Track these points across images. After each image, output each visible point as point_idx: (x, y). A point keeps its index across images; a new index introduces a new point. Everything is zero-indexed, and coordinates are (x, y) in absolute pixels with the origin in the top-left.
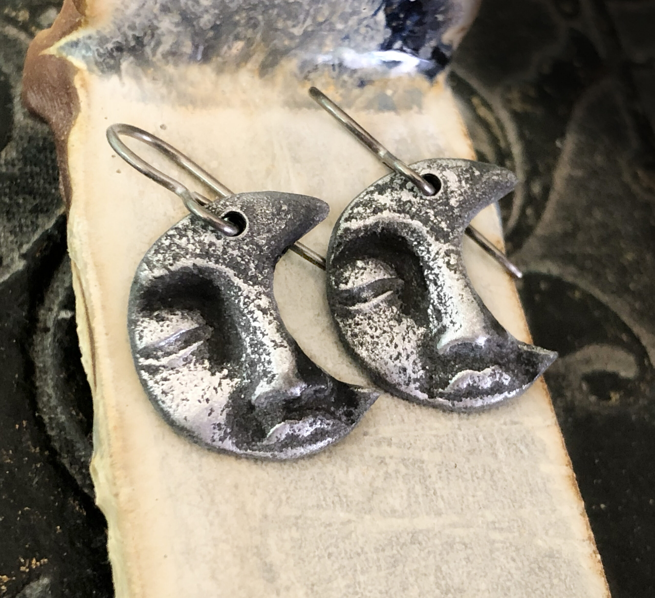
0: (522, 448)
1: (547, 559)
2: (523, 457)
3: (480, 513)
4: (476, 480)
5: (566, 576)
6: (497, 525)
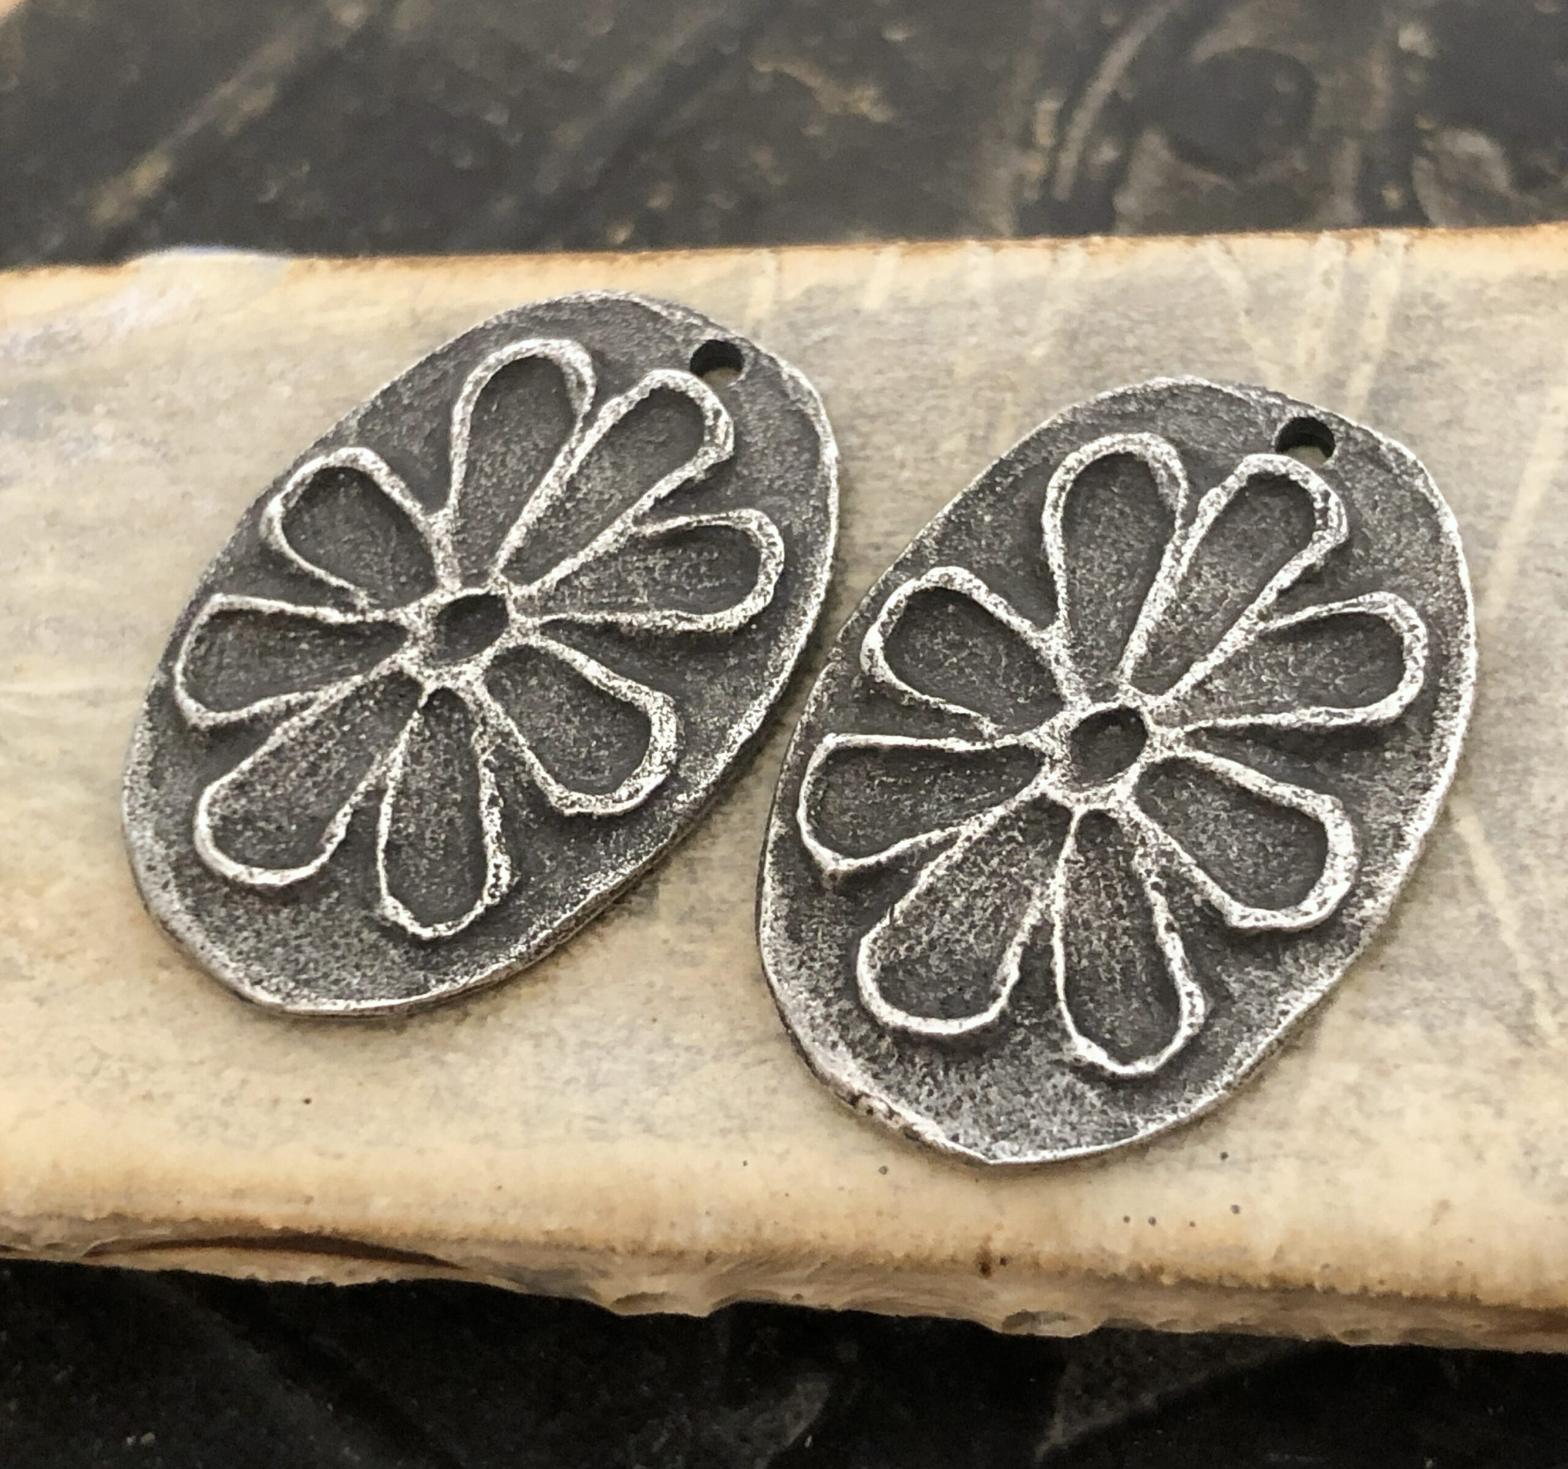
0: (816, 336)
1: (1078, 348)
2: (838, 339)
3: (944, 462)
4: (868, 452)
5: (1126, 316)
6: (980, 433)
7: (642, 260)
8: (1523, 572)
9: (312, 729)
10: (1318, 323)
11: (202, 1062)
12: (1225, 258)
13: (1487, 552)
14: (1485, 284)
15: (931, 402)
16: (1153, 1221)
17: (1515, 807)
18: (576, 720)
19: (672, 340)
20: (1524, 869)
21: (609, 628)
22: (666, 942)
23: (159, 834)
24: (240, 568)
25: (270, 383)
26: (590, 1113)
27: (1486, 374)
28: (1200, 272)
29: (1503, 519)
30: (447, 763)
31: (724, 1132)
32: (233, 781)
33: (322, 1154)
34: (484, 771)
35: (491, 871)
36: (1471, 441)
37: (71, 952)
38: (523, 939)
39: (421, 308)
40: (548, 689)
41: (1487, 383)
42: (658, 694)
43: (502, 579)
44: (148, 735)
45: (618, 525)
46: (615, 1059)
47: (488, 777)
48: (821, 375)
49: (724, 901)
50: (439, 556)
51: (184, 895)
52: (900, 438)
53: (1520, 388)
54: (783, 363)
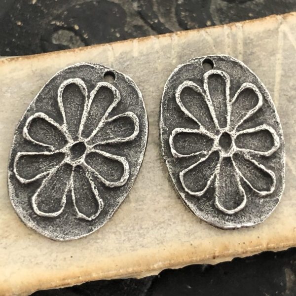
7: (81, 50)
8: (280, 96)
9: (51, 180)
10: (229, 47)
11: (46, 253)
12: (206, 34)
13: (272, 93)
14: (260, 33)
15: (154, 77)
16: (244, 243)
17: (289, 146)
18: (106, 165)
19: (99, 73)
20: (294, 158)
21: (108, 144)
22: (134, 207)
23: (24, 209)
24: (20, 144)
25: (4, 93)
26: (130, 246)
27: (264, 54)
28: (202, 38)
29: (274, 85)
30: (82, 181)
31: (158, 244)
32: (38, 195)
33: (78, 267)
34: (91, 182)
35: (99, 203)
36: (264, 69)
37: (8, 236)
38: (109, 215)
39: (34, 69)
40: (98, 160)
41: (264, 55)
42: (122, 157)
43: (82, 138)
44: (12, 187)
45: (102, 121)
46: (132, 234)
47: (92, 183)
48: (130, 73)
49: (144, 196)
50: (66, 135)
51: (34, 221)
52: (150, 86)
53: (271, 56)
54: (124, 75)
